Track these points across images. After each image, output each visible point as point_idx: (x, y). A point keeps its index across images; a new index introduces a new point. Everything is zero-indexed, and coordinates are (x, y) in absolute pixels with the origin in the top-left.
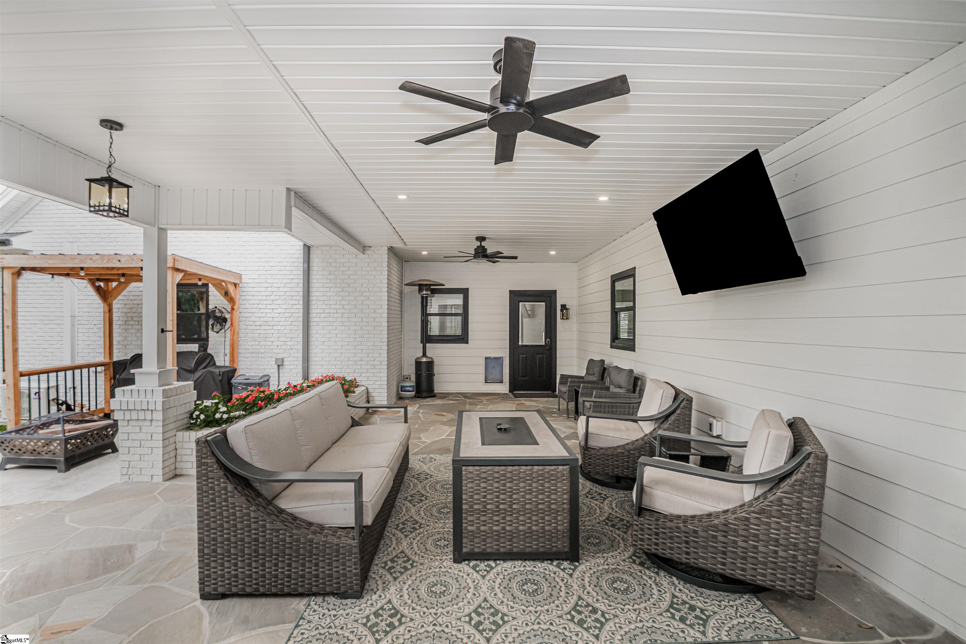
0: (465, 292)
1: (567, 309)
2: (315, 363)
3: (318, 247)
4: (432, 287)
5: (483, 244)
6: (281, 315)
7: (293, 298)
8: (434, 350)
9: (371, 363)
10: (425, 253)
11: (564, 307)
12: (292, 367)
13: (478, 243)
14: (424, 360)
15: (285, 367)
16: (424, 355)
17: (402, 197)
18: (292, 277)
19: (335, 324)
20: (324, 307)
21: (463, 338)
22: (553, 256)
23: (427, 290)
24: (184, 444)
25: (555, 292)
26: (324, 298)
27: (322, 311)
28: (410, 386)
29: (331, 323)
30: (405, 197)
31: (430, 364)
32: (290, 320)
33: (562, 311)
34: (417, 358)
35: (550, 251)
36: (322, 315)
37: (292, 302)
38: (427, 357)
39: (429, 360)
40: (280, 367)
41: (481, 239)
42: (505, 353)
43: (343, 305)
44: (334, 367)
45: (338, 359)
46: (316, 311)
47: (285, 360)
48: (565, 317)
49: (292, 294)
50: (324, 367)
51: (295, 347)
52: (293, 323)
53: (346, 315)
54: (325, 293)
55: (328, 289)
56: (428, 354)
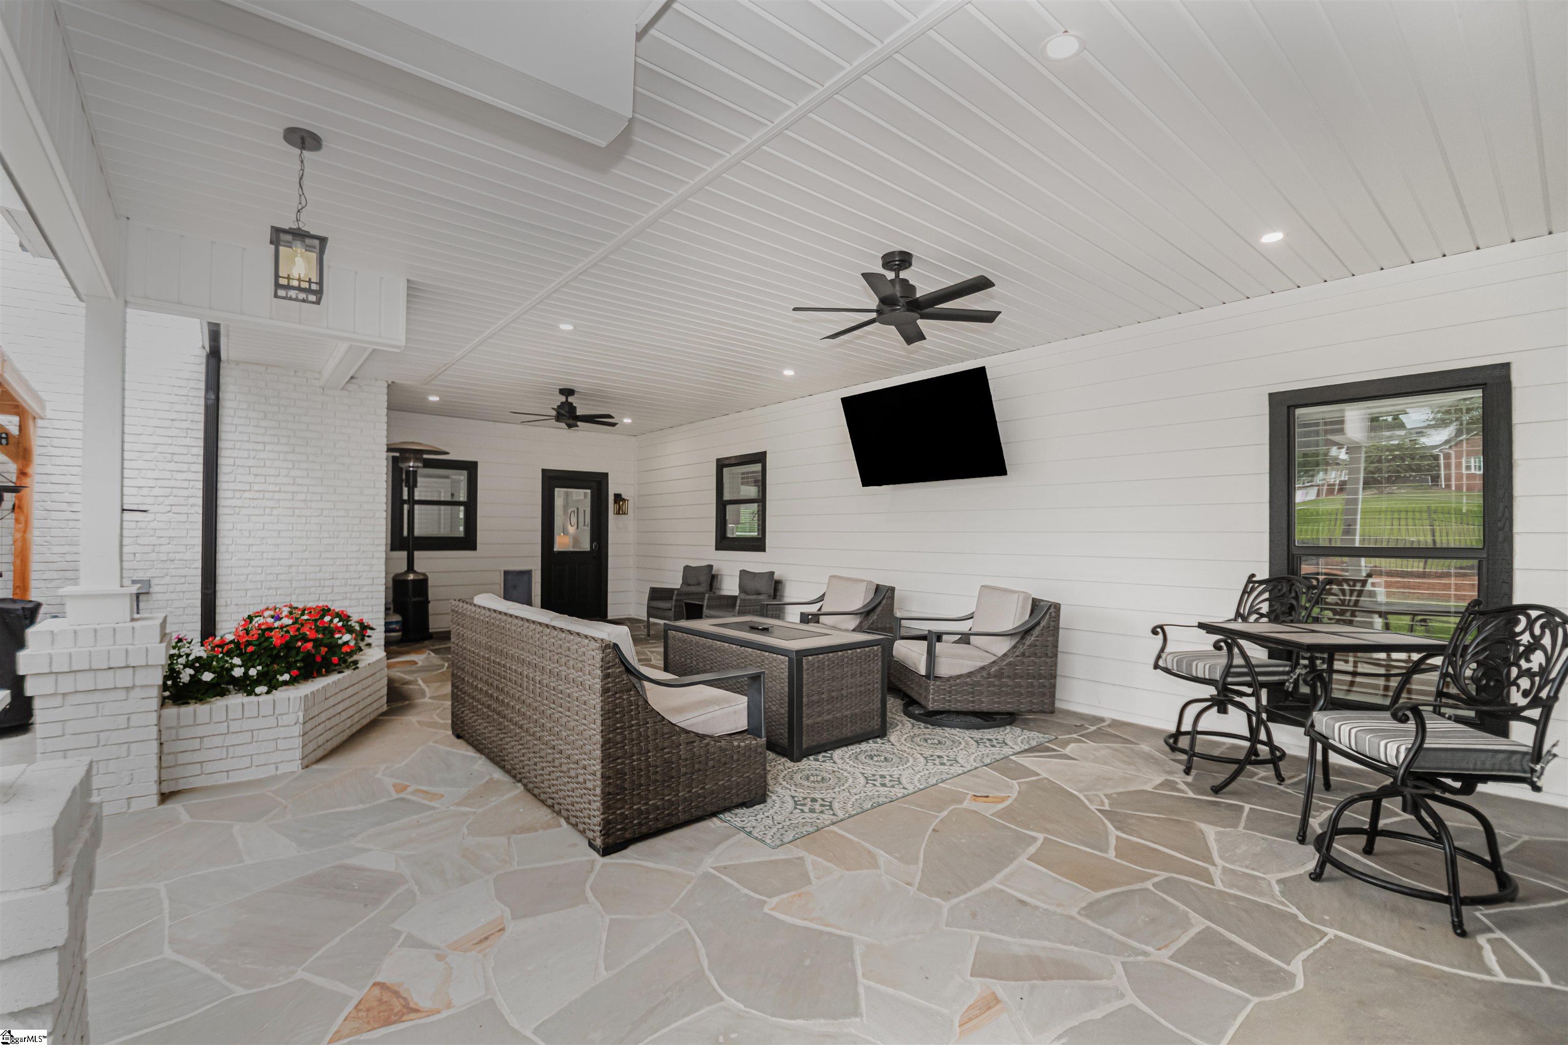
0: (471, 468)
1: (624, 500)
2: (228, 587)
3: (238, 363)
4: (425, 456)
5: (570, 399)
6: (145, 491)
7: (176, 458)
8: (426, 561)
9: (354, 582)
10: (434, 398)
11: (618, 498)
12: (174, 596)
13: (563, 399)
14: (411, 577)
15: (155, 597)
16: (410, 567)
17: (566, 327)
18: (173, 416)
19: (275, 512)
20: (251, 479)
21: (468, 542)
22: (629, 425)
23: (417, 460)
24: (181, 731)
25: (606, 475)
26: (251, 462)
27: (247, 487)
28: (396, 622)
29: (268, 511)
30: (569, 327)
31: (422, 584)
32: (167, 503)
33: (615, 502)
34: (397, 575)
35: (624, 417)
36: (247, 495)
37: (173, 466)
38: (415, 572)
39: (421, 577)
40: (142, 597)
41: (568, 392)
42: (535, 565)
43: (294, 478)
44: (273, 592)
45: (282, 577)
46: (232, 486)
47: (152, 583)
48: (620, 512)
49: (172, 449)
50: (249, 594)
51: (178, 556)
52: (175, 509)
53: (301, 497)
54: (253, 454)
55: (261, 447)
56: (417, 568)
